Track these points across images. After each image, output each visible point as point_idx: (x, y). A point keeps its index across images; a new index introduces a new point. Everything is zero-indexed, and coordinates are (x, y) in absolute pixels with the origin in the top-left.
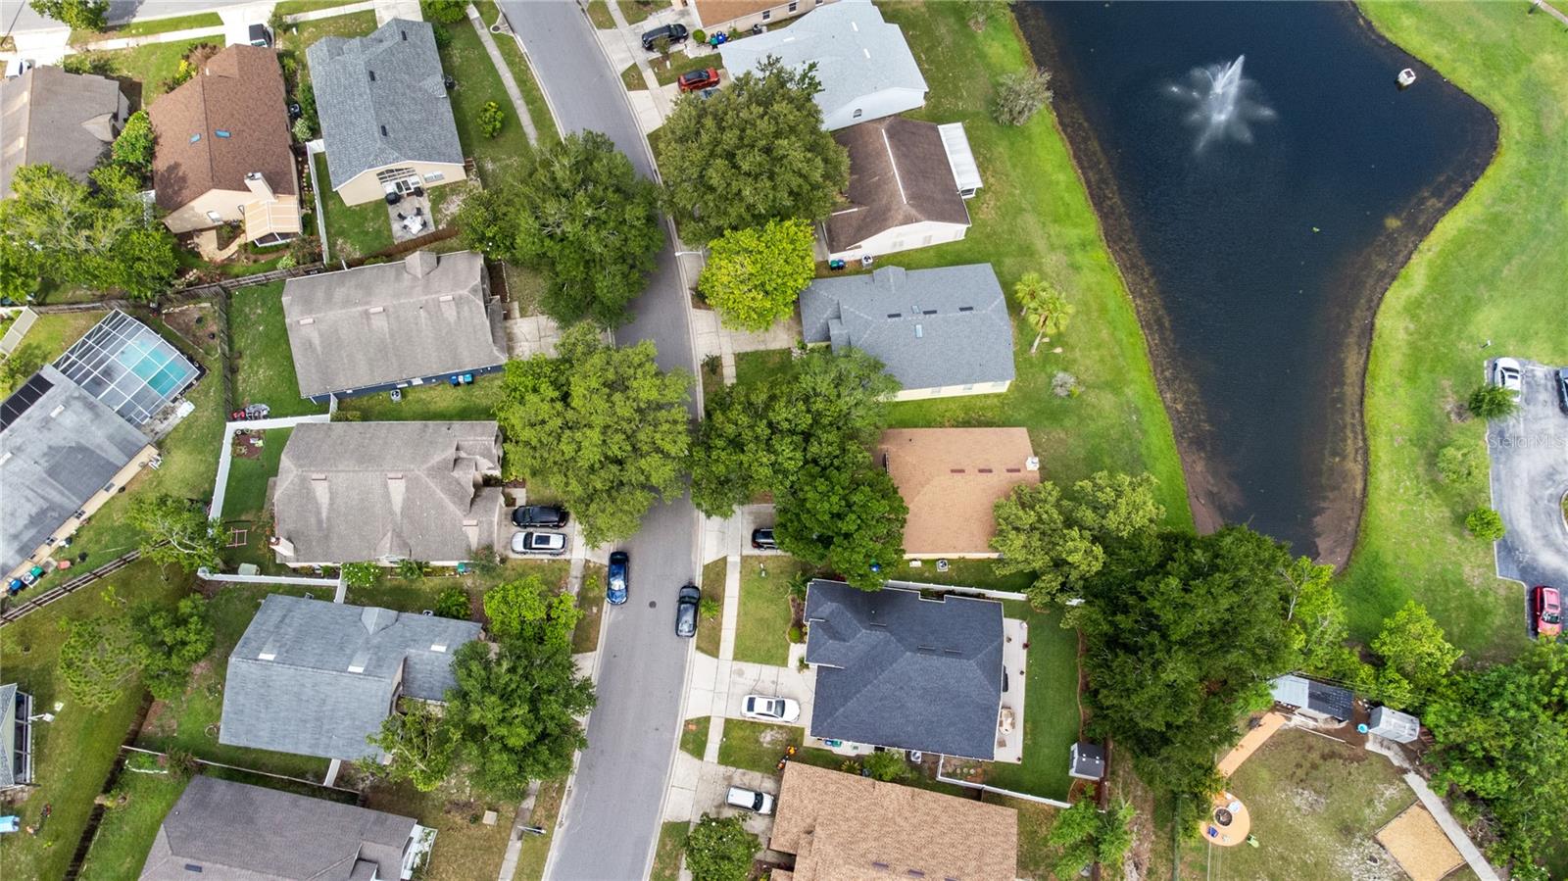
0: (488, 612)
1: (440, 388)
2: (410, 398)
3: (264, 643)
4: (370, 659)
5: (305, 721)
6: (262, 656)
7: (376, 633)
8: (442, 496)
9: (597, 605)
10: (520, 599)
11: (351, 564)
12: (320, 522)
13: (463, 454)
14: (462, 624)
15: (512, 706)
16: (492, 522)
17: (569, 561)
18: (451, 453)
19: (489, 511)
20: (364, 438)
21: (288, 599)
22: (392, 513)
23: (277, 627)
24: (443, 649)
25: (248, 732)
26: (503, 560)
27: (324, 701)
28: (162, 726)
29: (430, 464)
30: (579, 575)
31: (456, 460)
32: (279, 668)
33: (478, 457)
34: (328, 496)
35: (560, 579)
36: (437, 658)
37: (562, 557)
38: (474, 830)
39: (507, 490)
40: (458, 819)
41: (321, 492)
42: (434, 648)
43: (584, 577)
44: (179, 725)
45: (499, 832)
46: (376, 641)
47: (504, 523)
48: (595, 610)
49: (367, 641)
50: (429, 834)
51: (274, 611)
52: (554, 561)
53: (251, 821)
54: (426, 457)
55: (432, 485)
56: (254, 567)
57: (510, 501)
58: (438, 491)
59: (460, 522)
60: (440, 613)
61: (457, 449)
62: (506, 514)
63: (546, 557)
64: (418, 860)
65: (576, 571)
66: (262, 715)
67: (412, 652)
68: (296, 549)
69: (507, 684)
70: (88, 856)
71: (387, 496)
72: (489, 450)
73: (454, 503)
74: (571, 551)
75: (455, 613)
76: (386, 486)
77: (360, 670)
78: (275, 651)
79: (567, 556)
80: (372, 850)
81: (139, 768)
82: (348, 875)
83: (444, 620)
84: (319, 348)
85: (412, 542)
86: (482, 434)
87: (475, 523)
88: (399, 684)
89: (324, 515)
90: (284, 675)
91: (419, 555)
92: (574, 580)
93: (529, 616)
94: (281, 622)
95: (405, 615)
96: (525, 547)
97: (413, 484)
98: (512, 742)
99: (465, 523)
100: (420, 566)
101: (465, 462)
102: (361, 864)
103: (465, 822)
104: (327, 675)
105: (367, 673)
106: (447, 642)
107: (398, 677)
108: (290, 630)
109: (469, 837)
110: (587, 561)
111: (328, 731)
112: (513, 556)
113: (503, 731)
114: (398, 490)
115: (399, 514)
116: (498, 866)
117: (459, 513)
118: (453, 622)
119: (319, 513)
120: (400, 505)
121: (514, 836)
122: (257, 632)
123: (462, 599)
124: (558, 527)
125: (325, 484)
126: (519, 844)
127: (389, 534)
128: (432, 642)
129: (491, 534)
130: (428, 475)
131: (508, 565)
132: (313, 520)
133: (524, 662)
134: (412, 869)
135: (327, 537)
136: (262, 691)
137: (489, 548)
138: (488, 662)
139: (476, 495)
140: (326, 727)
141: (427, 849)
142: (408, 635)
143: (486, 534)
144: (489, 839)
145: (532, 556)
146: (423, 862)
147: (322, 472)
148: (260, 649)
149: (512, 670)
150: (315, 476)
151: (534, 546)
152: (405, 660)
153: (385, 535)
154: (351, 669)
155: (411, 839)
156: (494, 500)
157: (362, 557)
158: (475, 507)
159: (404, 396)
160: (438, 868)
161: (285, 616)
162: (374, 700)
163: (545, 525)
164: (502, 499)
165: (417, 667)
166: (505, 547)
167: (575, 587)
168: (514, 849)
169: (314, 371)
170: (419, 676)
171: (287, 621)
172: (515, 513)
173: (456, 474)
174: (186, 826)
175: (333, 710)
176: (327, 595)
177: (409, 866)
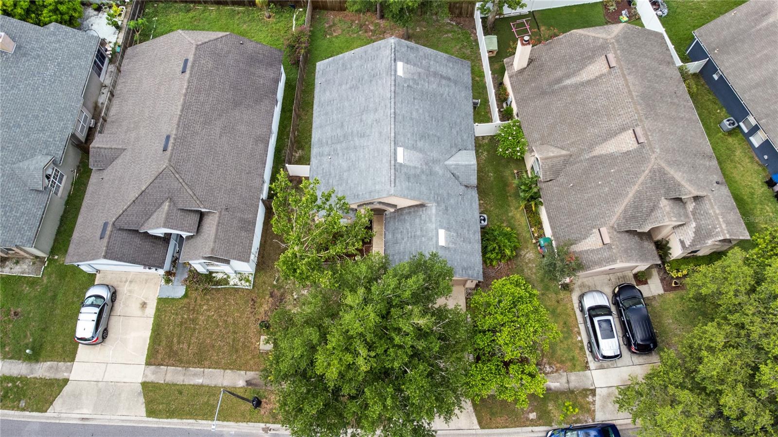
0: (497, 284)
1: (756, 167)
2: (730, 140)
3: (415, 65)
4: (415, 168)
5: (342, 126)
6: (400, 65)
7: (446, 168)
8: (631, 195)
9: (539, 418)
10: (523, 320)
11: (520, 127)
12: (559, 80)
13: (691, 206)
14: (478, 259)
15: (370, 347)
16: (614, 261)
17: (587, 368)
18: (689, 190)
19: (627, 254)
20: (670, 96)
21: (467, 79)
22: (591, 147)
23: (435, 74)
24: (442, 242)
25: (328, 82)
26: (566, 287)
27: (362, 136)
28: (334, 25)
29: (668, 169)
30: (572, 385)
31: (679, 200)
32: (389, 82)
33: (694, 225)
34: (592, 77)
35: (562, 362)
36: (431, 239)
37: (590, 358)
38: (254, 327)
39: (655, 272)
40: (265, 307)
41: (596, 68)
42: (442, 233)
43: (572, 392)
44: (337, 37)
45: (253, 357)
46: (437, 169)
47: (612, 277)
48: (533, 416)
49: (436, 161)
50: (248, 281)
51: (453, 68)
52: (582, 348)
53: (236, 104)
54: (673, 163)
55: (642, 179)
56: (495, 47)
57: (642, 278)
58: (636, 187)
59: (602, 225)
60: (485, 232)
61: (696, 198)
62: (624, 277)
63: (584, 337)
64: (220, 276)
65: (575, 380)
66: (344, 87)
67: (433, 209)
68: (522, 71)
69: (398, 330)
70: (221, 7)
71: (612, 134)
72: (709, 235)
73: (625, 211)
74: (602, 368)
75: (490, 248)
76: (623, 129)
77: (400, 159)
78: (408, 76)
79: (592, 364)
80: (211, 225)
81: (297, 20)
82: (181, 206)
83: (478, 236)
84: (764, 24)
85: (561, 179)
86: (728, 223)
87: (607, 240)
88: (395, 206)
89: (568, 82)
90: (384, 89)
91: (548, 191)
92: (564, 380)
93: (503, 337)
94: (442, 77)
95: (475, 194)
96: (591, 309)
97: (637, 157)
98: (320, 358)
99: (604, 230)
100: (535, 197)
101: (682, 211)
102: (196, 218)
103: (261, 316)
104: (389, 128)
105: (397, 168)
106: (451, 246)
107: (403, 203)
108: (434, 86)
109: (246, 324)
110: (593, 392)
111: (335, 150)
112: (575, 297)
113: (333, 341)
114: (625, 142)
115: (591, 155)
116: (217, 365)
117: (613, 220)
118: (478, 247)
119: (568, 76)
120: (603, 152)
121: (251, 375)
122: (426, 57)
123: (508, 252)
124: (628, 345)
125: (605, 69)
126: (241, 383)
127: (564, 152)
128: (448, 229)
129: (599, 263)
130: (653, 171)
131: (562, 295)
132: (559, 73)
133: (436, 346)
134: (211, 273)
135: (544, 93)
136: (366, 77)
137: (580, 266)
138: (429, 299)
139: (641, 235)
140: (338, 146)
141: (231, 283)
142: (452, 201)
143: (595, 258)
144: (245, 346)
145: (580, 319)
146: (218, 283)
147: (618, 60)
148: (408, 62)
149: (421, 334)
150: (611, 56)
151: (596, 320)
152: (422, 206)
153: (562, 148)
154: (400, 150)
155: (227, 262)
156: (643, 258)
157: (530, 134)
158: (626, 236)
159: (730, 133)
160: (213, 299)
161: (449, 79)
162: (370, 183)
163: (626, 328)
164: (642, 267)
165: (417, 220)
166: (582, 286)
167: (555, 383)
168: (237, 379)
169: (732, 30)
170: (408, 225)
171: (444, 82)
172: (631, 287)
173: (665, 204)
174: (229, 52)
175: (355, 147)
176: (481, 114)
177: (211, 268)
